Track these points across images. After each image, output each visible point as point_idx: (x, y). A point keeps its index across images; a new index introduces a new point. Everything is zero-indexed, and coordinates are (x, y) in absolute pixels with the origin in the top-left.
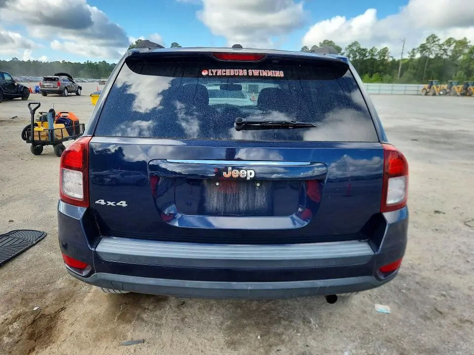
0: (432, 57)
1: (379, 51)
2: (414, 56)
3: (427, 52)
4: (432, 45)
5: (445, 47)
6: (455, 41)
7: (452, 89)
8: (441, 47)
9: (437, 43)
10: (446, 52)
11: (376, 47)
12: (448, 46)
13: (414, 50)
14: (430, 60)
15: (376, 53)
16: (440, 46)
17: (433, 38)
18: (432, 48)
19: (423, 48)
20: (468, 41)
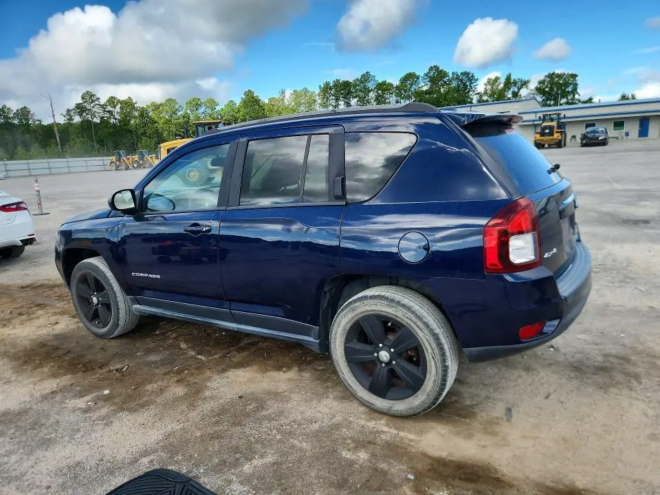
0: (97, 120)
1: (15, 111)
2: (72, 120)
3: (87, 114)
4: (92, 105)
5: (109, 108)
6: (119, 101)
7: (145, 159)
8: (104, 108)
9: (97, 102)
10: (112, 115)
11: (8, 106)
12: (112, 107)
13: (68, 111)
14: (96, 124)
15: (11, 115)
16: (103, 106)
17: (89, 97)
18: (94, 109)
19: (80, 109)
20: (134, 101)
